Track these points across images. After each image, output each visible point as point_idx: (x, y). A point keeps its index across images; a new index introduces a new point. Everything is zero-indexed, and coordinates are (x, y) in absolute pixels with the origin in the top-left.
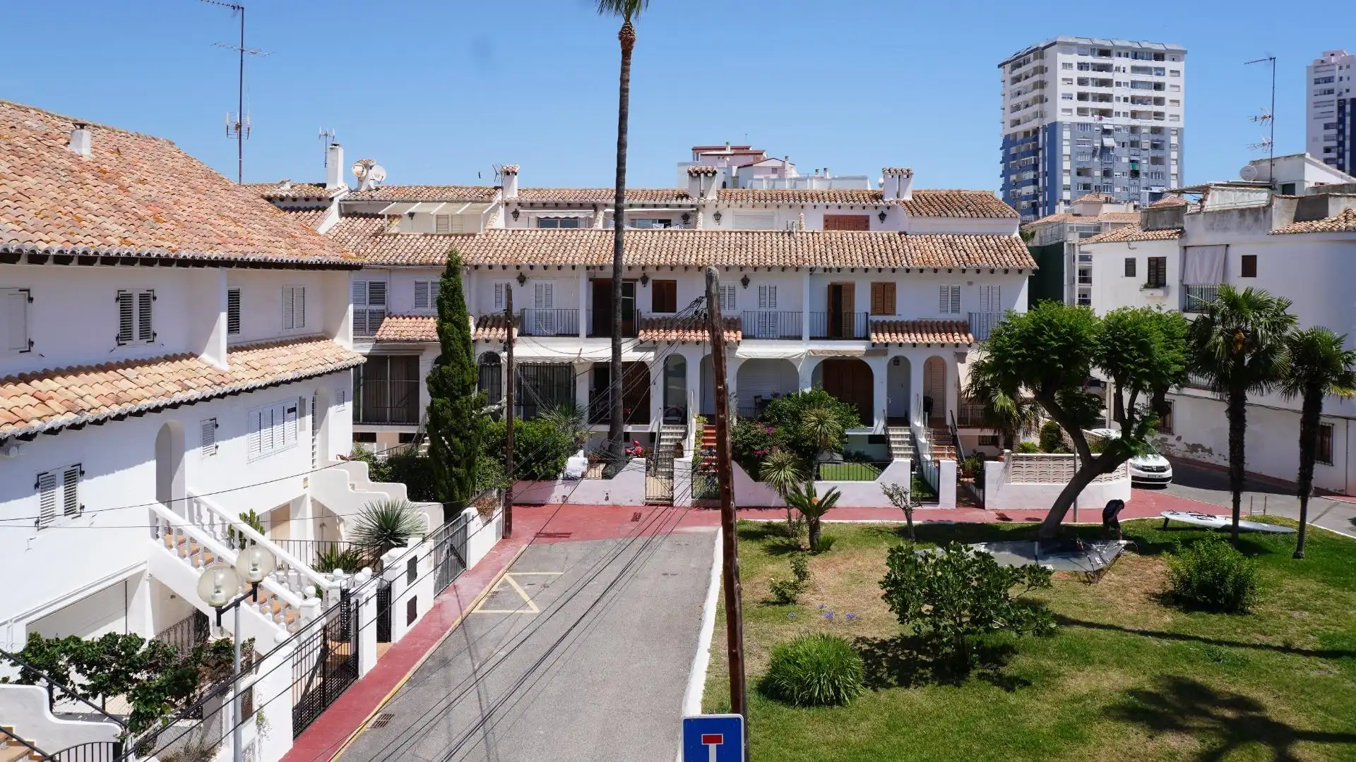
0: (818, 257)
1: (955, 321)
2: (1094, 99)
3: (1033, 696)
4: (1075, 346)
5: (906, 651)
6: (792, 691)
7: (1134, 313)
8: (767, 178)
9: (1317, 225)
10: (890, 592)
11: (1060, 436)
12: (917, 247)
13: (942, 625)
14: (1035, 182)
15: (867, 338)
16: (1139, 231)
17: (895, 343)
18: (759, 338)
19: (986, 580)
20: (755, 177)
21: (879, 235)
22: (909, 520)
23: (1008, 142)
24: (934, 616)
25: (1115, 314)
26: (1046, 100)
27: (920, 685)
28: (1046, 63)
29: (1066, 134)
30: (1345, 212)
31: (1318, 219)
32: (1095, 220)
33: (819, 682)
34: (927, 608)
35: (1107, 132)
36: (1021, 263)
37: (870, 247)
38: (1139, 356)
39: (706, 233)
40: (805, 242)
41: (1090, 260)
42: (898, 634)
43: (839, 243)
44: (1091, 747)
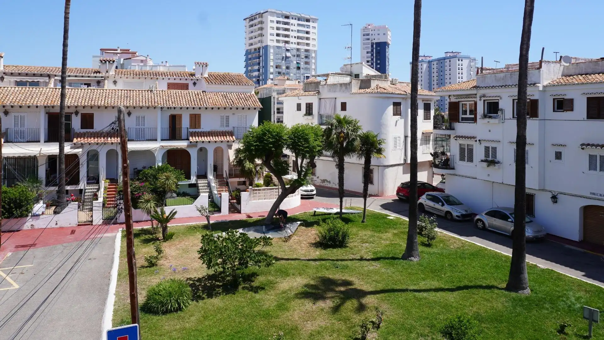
0: (165, 102)
1: (227, 131)
2: (283, 36)
3: (266, 294)
4: (280, 141)
5: (210, 281)
6: (158, 308)
7: (302, 126)
8: (138, 65)
9: (367, 91)
10: (202, 255)
11: (272, 179)
12: (210, 98)
13: (226, 267)
14: (259, 70)
15: (188, 139)
16: (302, 92)
17: (200, 141)
18: (136, 141)
19: (245, 245)
20: (133, 64)
21: (193, 92)
22: (209, 222)
23: (248, 53)
24: (223, 264)
25: (295, 127)
26: (264, 36)
27: (217, 296)
28: (264, 20)
29: (272, 51)
30: (377, 86)
31: (367, 88)
32: (283, 87)
33: (171, 301)
34: (220, 260)
35: (288, 50)
36: (255, 105)
37: (189, 98)
38: (305, 144)
39: (109, 90)
40: (158, 95)
41: (283, 104)
42: (205, 274)
43: (175, 96)
44: (291, 312)
